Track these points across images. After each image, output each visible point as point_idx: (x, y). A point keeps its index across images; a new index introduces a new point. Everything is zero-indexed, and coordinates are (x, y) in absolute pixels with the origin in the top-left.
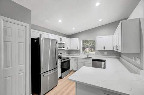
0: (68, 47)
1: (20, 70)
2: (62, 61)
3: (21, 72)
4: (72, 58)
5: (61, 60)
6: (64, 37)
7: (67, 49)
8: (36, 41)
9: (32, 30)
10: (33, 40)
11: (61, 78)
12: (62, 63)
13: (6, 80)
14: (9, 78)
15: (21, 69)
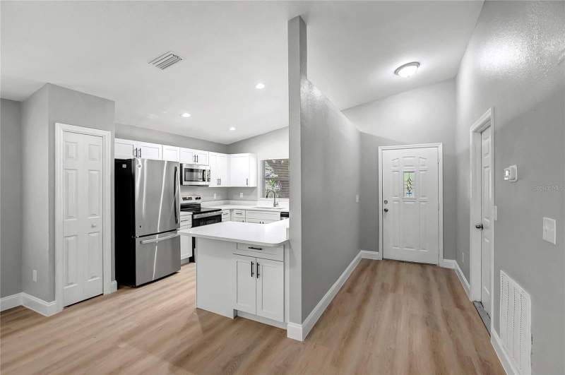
0: (219, 180)
1: (93, 226)
2: (196, 217)
3: (94, 230)
4: (231, 210)
5: (194, 214)
6: (207, 152)
7: (216, 186)
8: (124, 166)
9: (117, 140)
10: (118, 163)
11: (192, 260)
12: (195, 222)
13: (68, 241)
14: (72, 238)
15: (95, 225)
